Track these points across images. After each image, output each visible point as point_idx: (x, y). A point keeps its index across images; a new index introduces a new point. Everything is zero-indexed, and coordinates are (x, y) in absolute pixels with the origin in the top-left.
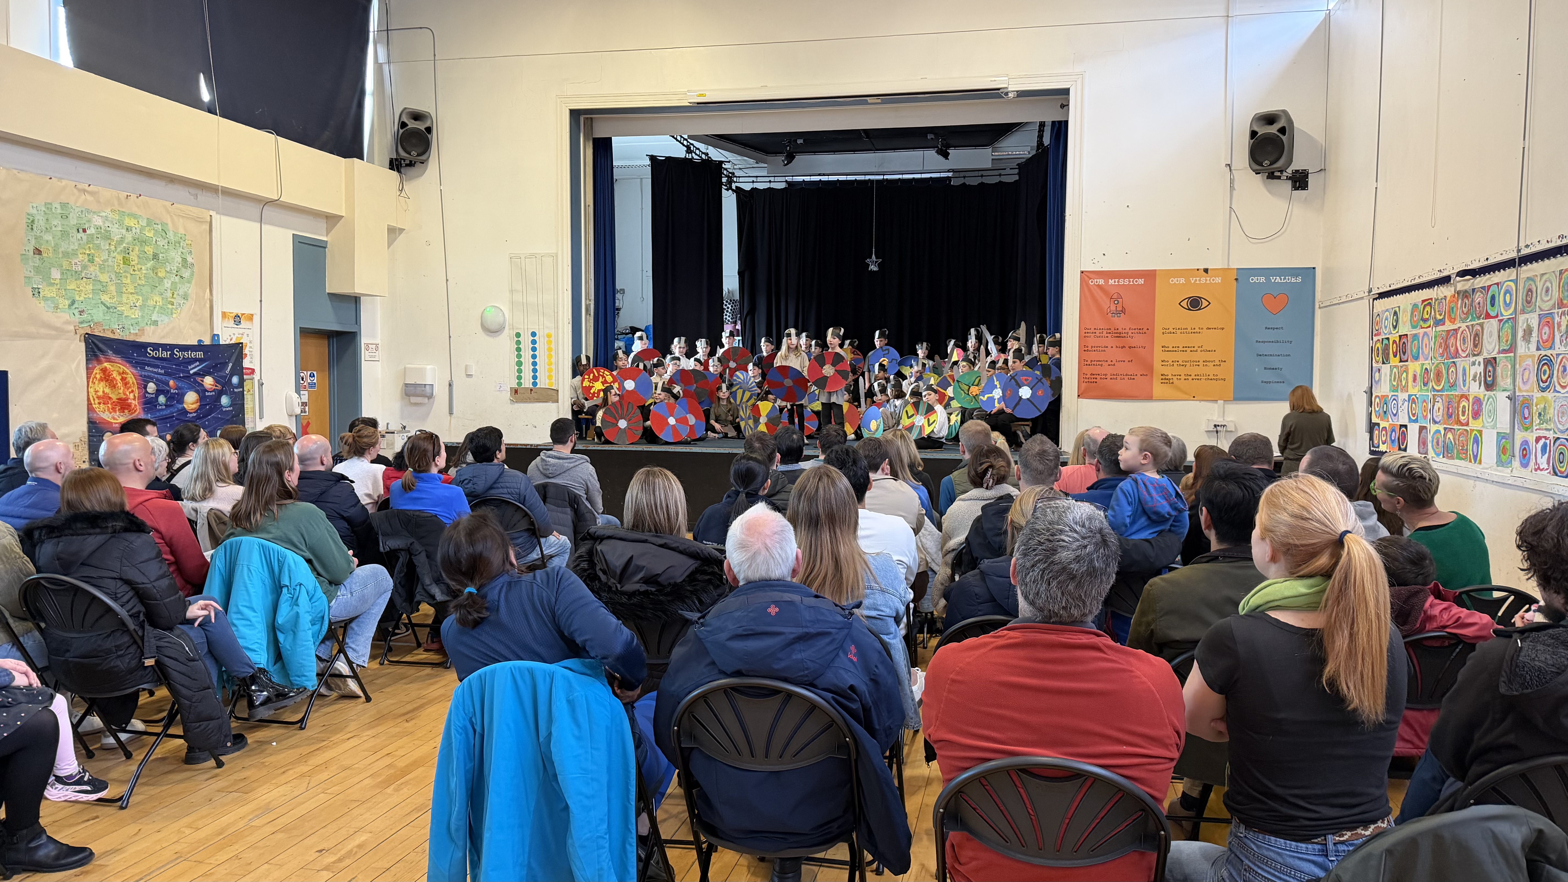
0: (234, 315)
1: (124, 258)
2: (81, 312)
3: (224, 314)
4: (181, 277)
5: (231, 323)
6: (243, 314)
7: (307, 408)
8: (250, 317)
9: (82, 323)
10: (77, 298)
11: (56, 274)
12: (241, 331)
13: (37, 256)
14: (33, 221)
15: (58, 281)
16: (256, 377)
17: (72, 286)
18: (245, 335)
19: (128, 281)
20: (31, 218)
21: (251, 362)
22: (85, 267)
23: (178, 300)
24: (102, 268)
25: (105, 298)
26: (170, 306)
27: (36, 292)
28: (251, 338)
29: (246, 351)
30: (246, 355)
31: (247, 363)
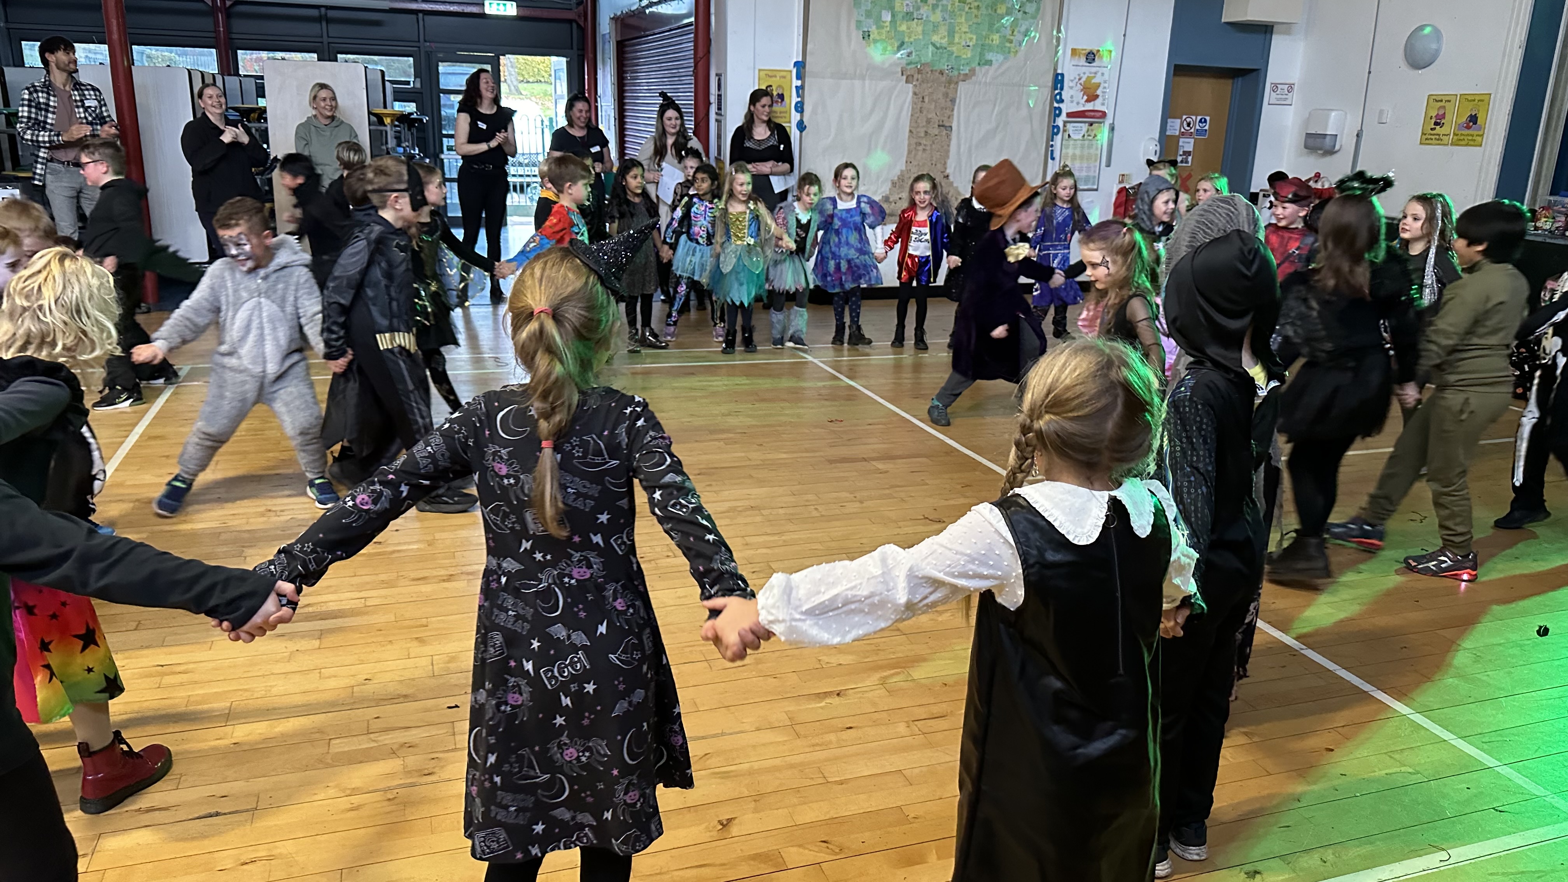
0: (1086, 52)
2: (910, 54)
3: (1074, 52)
4: (1025, 13)
5: (1083, 60)
6: (1098, 51)
7: (1190, 158)
9: (908, 64)
10: (907, 40)
11: (887, 17)
12: (1094, 70)
15: (888, 24)
16: (1109, 121)
17: (904, 28)
18: (1099, 74)
19: (963, 20)
21: (1103, 104)
22: (918, 9)
23: (1018, 37)
24: (935, 8)
25: (935, 38)
26: (1008, 45)
27: (866, 36)
28: (1106, 77)
29: (1099, 92)
30: (1097, 96)
31: (1097, 105)
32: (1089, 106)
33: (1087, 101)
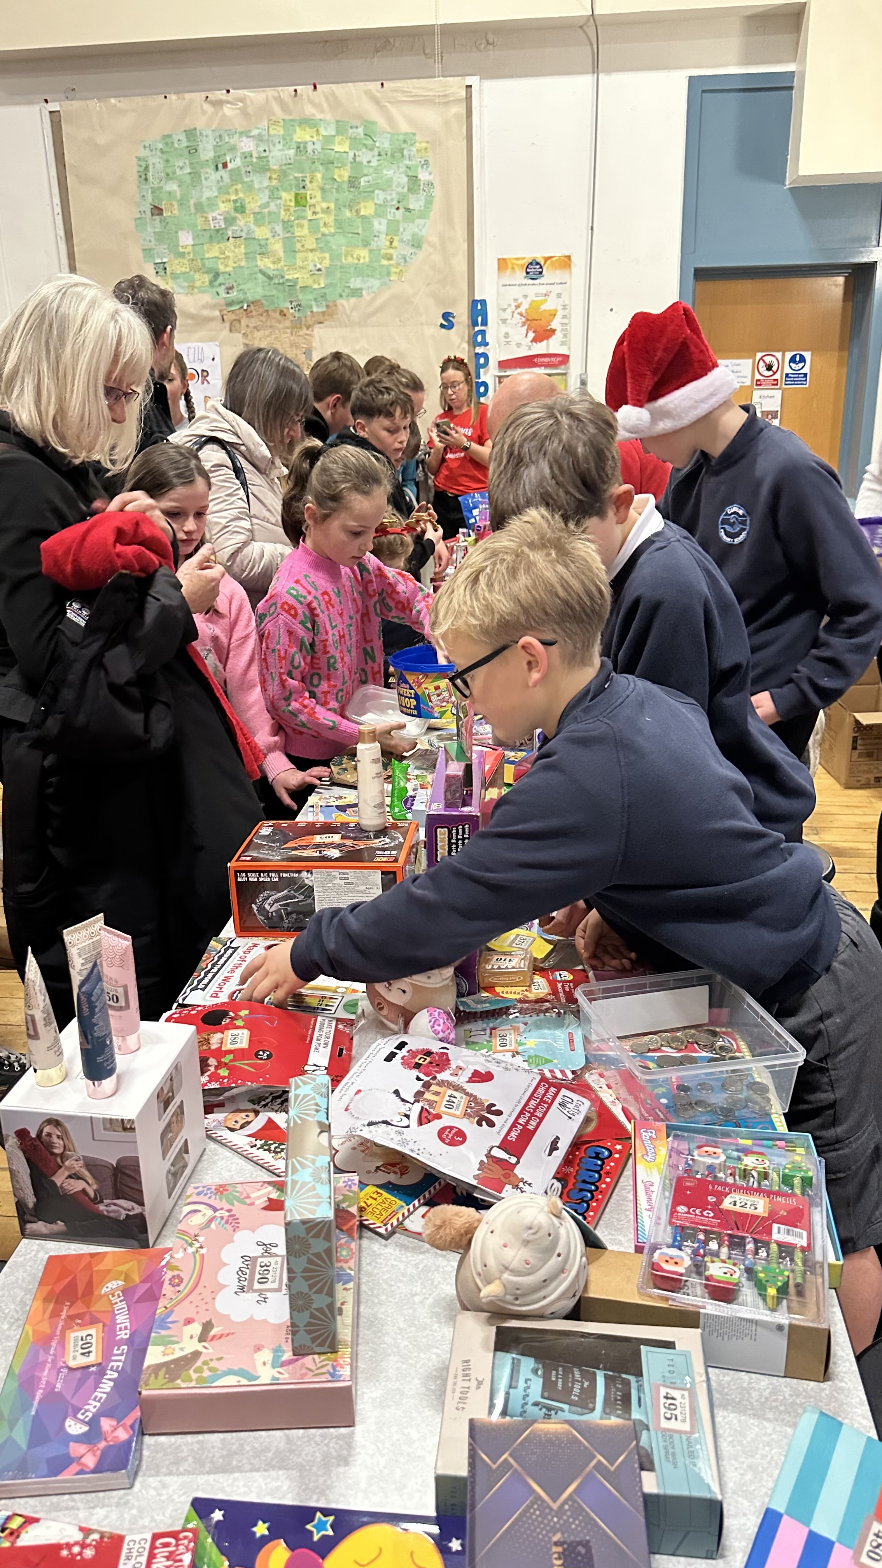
0: (525, 262)
1: (297, 195)
2: (229, 289)
3: (502, 264)
4: (408, 210)
5: (520, 276)
6: (547, 259)
8: (566, 262)
9: (229, 305)
10: (222, 268)
11: (186, 239)
12: (543, 290)
13: (157, 218)
14: (147, 168)
15: (189, 249)
17: (215, 252)
18: (553, 296)
19: (306, 231)
20: (144, 164)
21: (563, 343)
22: (233, 222)
23: (401, 249)
24: (260, 220)
25: (264, 263)
26: (385, 262)
27: (160, 269)
28: (565, 299)
29: (553, 325)
30: (553, 331)
31: (553, 346)
32: (540, 348)
33: (534, 340)
